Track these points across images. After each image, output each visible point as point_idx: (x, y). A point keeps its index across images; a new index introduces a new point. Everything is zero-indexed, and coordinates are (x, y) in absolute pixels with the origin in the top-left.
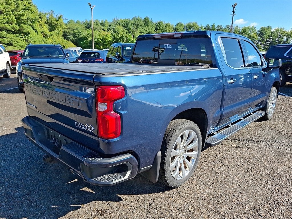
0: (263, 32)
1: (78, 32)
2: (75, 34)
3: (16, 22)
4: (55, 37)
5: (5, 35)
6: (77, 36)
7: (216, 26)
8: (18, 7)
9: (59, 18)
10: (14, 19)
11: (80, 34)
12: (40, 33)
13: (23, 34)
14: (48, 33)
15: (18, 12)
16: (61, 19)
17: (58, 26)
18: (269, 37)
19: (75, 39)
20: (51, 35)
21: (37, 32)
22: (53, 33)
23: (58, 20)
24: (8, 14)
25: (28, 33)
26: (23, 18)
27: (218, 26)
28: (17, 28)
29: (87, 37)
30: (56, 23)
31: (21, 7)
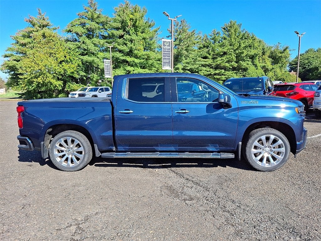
1: (309, 62)
2: (305, 65)
3: (235, 60)
4: (278, 70)
5: (224, 73)
6: (306, 67)
8: (240, 46)
9: (285, 50)
10: (234, 58)
11: (310, 64)
12: (259, 68)
13: (241, 71)
14: (270, 66)
15: (240, 51)
16: (288, 50)
17: (282, 59)
19: (304, 70)
20: (273, 69)
21: (257, 67)
22: (275, 66)
23: (283, 52)
24: (230, 54)
25: (246, 69)
26: (243, 55)
28: (236, 65)
29: (318, 67)
30: (280, 55)
31: (243, 45)
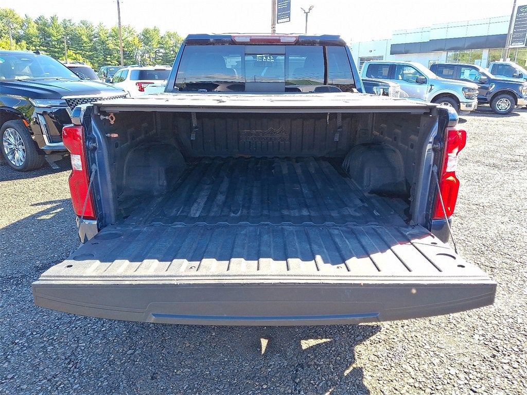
0: (148, 36)
7: (60, 21)
18: (159, 46)
27: (65, 20)
